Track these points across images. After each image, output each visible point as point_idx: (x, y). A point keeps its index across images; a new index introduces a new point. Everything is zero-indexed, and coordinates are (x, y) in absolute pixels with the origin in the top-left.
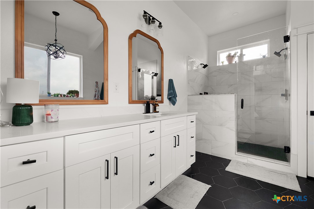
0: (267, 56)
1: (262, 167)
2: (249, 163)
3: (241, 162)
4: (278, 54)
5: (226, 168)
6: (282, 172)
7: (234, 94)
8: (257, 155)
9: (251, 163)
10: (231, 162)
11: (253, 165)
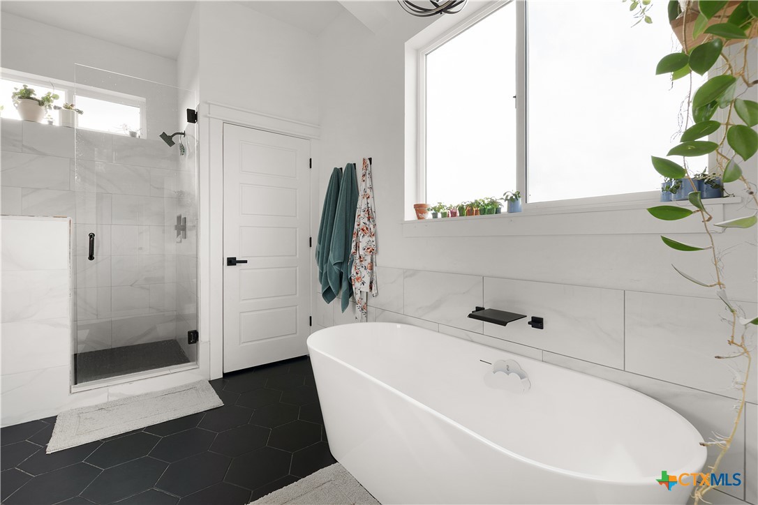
0: (138, 134)
1: (146, 394)
2: (111, 399)
3: (90, 407)
4: (168, 139)
5: (49, 445)
6: (186, 386)
7: (68, 219)
8: (131, 373)
9: (117, 399)
10: (57, 421)
11: (124, 399)
